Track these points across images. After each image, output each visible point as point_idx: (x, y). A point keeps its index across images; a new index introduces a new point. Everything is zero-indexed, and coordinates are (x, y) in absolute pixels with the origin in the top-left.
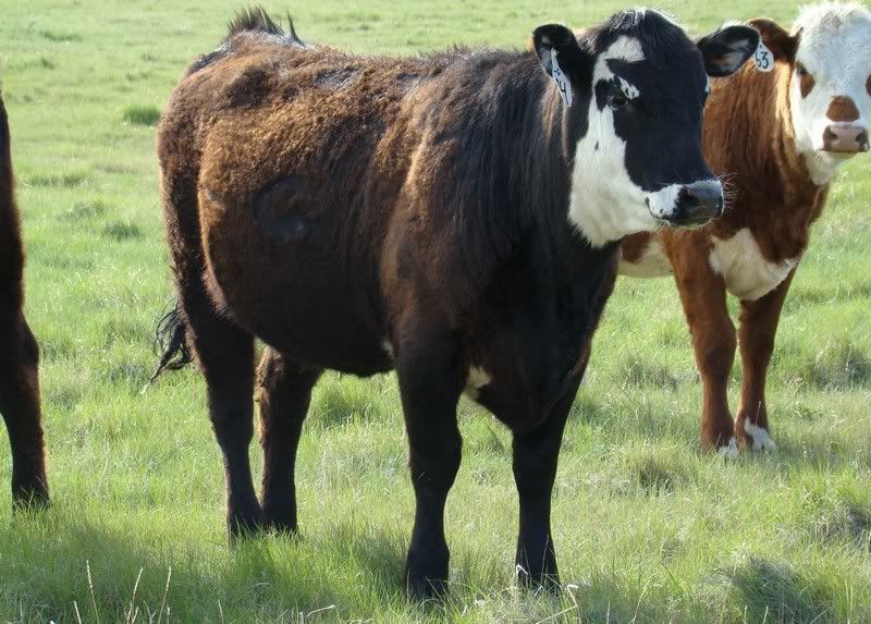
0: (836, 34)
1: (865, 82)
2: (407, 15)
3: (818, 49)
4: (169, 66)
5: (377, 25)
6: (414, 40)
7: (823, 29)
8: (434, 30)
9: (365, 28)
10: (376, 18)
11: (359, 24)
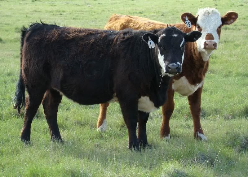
0: (208, 16)
1: (216, 30)
2: (73, 11)
3: (203, 20)
4: (5, 25)
5: (65, 13)
6: (75, 18)
7: (204, 15)
8: (81, 15)
9: (61, 14)
10: (64, 12)
11: (59, 13)
